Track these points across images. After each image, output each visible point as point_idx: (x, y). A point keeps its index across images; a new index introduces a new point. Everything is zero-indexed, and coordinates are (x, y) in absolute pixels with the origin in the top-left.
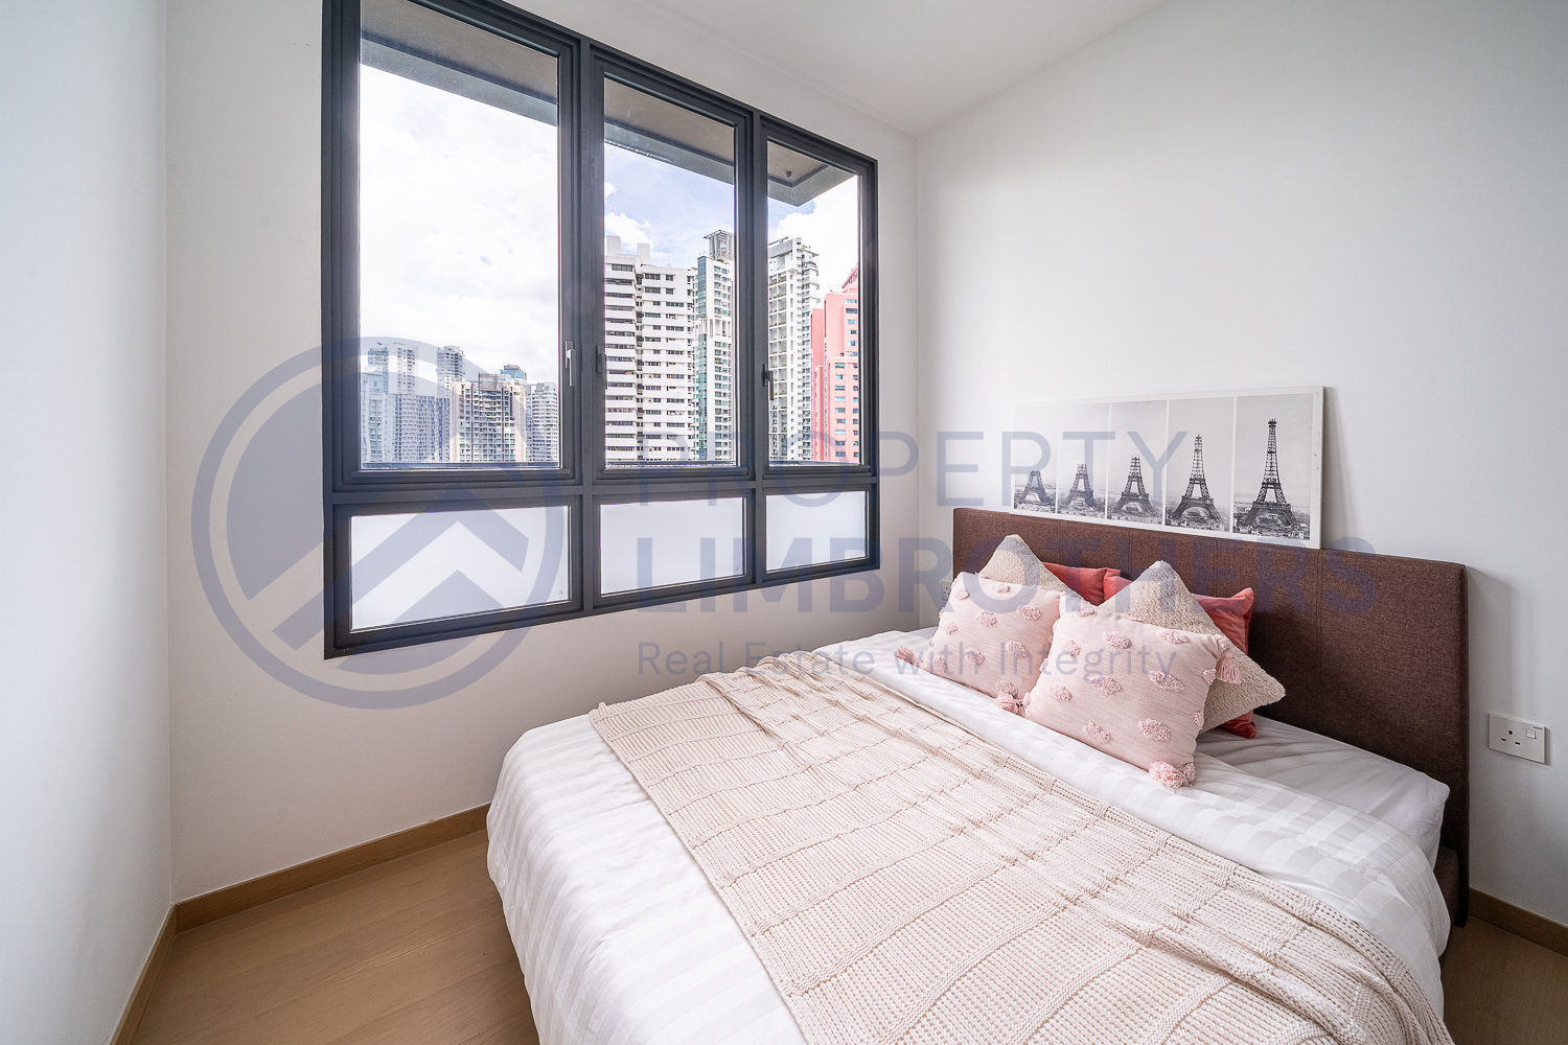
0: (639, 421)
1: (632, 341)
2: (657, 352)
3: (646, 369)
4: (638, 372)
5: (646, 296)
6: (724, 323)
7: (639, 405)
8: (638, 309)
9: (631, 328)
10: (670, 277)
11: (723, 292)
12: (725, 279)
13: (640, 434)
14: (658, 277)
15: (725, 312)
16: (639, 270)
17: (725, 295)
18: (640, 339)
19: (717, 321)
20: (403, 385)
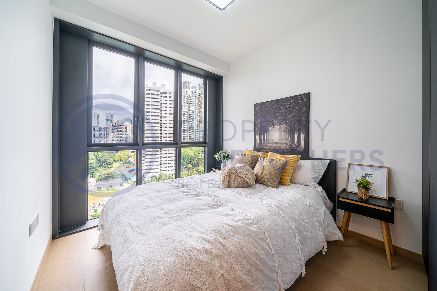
0: (161, 133)
1: (159, 111)
2: (166, 114)
3: (163, 119)
4: (161, 120)
5: (163, 99)
6: (186, 106)
7: (161, 129)
8: (160, 102)
9: (159, 107)
10: (170, 93)
11: (186, 97)
12: (186, 94)
13: (161, 137)
14: (167, 93)
15: (186, 103)
16: (161, 91)
17: (186, 98)
18: (161, 110)
19: (184, 106)
20: (95, 124)
